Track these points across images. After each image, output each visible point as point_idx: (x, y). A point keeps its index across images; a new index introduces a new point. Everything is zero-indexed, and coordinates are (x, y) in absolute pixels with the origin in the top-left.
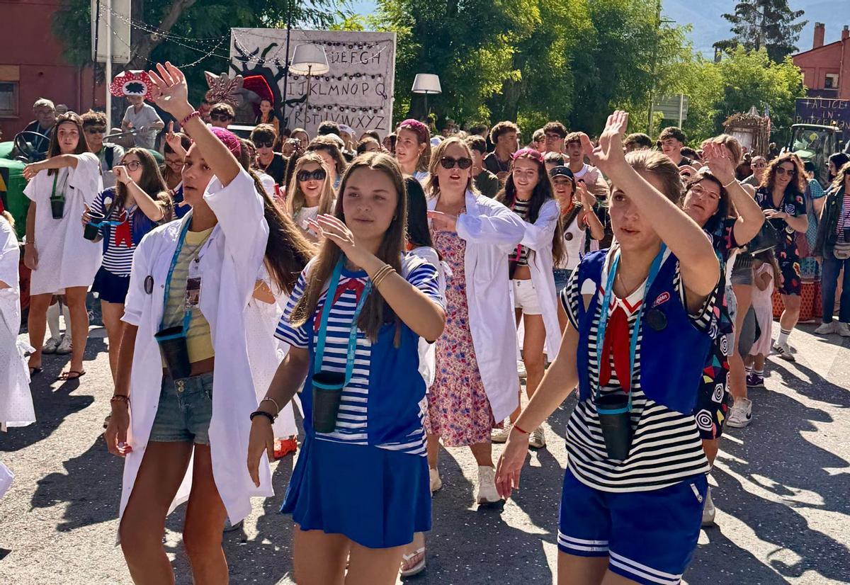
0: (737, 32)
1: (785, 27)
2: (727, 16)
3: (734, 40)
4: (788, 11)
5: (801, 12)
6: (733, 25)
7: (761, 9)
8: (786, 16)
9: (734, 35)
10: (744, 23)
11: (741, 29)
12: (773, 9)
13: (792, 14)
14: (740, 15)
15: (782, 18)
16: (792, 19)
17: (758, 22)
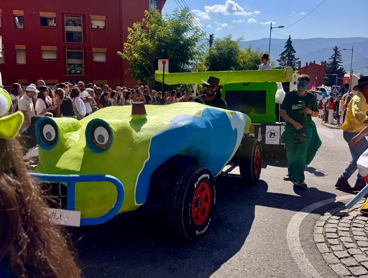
0: (280, 64)
1: (294, 63)
2: (278, 60)
3: (280, 67)
4: (295, 58)
5: (299, 58)
6: (280, 63)
7: (287, 58)
8: (294, 60)
9: (279, 66)
10: (282, 62)
11: (282, 63)
12: (290, 58)
13: (296, 59)
14: (281, 60)
15: (293, 60)
16: (296, 60)
17: (286, 61)
